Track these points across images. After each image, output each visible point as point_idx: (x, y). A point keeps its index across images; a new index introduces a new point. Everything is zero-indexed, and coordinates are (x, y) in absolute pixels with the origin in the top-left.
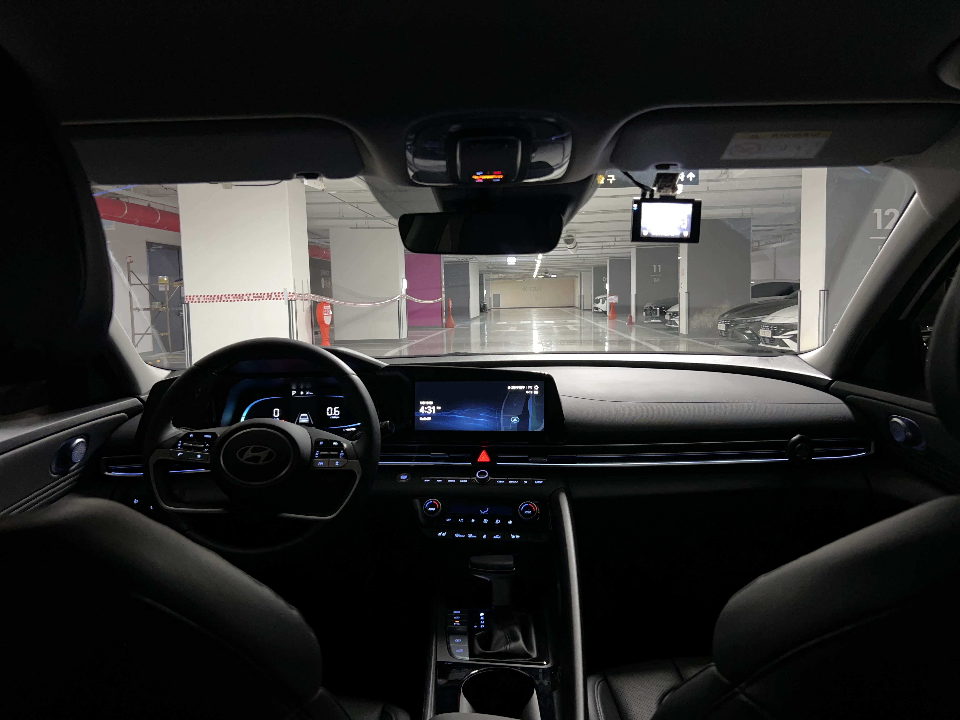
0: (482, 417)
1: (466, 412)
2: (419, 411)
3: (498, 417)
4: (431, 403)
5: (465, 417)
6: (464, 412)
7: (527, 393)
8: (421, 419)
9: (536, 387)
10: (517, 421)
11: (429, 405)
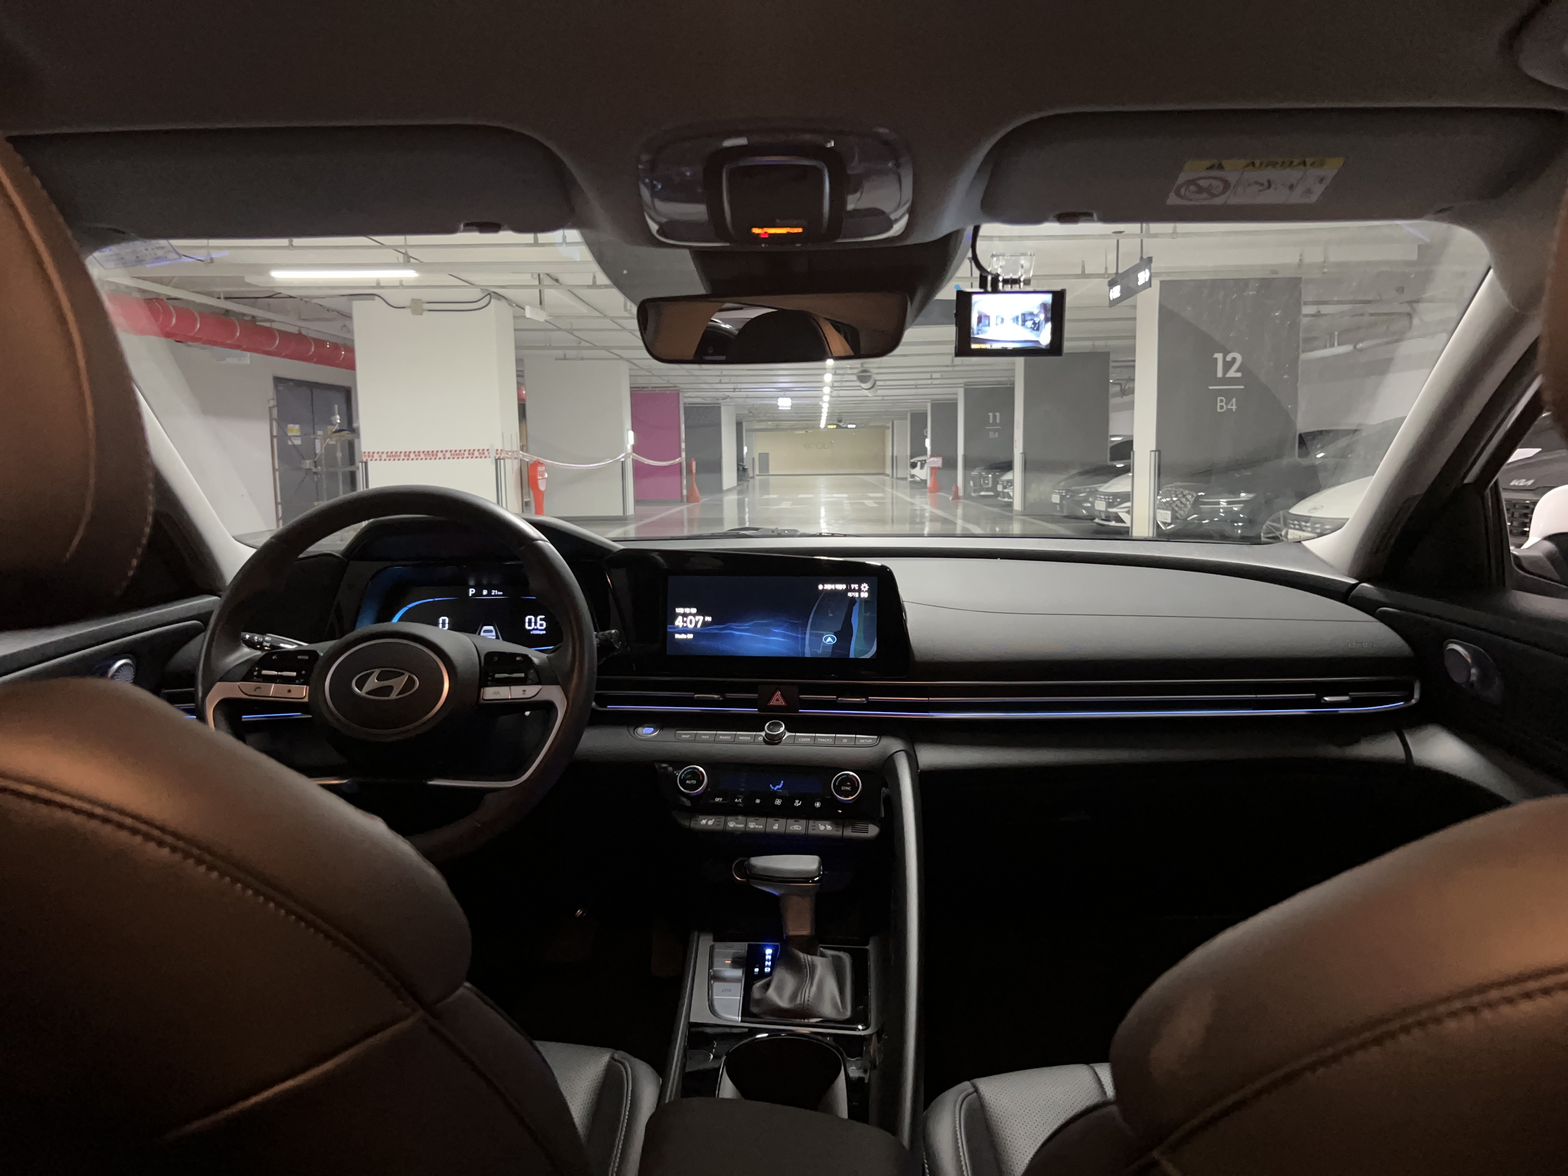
0: (776, 635)
1: (749, 626)
2: (673, 623)
3: (801, 634)
4: (694, 610)
5: (748, 634)
6: (746, 626)
7: (849, 597)
8: (677, 636)
9: (865, 587)
10: (832, 641)
11: (690, 614)
